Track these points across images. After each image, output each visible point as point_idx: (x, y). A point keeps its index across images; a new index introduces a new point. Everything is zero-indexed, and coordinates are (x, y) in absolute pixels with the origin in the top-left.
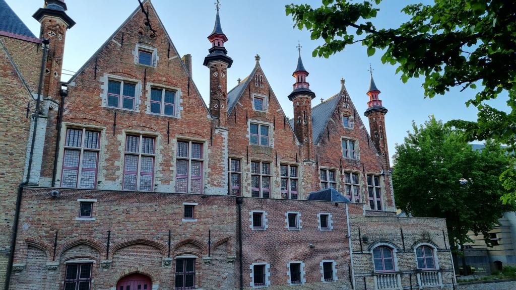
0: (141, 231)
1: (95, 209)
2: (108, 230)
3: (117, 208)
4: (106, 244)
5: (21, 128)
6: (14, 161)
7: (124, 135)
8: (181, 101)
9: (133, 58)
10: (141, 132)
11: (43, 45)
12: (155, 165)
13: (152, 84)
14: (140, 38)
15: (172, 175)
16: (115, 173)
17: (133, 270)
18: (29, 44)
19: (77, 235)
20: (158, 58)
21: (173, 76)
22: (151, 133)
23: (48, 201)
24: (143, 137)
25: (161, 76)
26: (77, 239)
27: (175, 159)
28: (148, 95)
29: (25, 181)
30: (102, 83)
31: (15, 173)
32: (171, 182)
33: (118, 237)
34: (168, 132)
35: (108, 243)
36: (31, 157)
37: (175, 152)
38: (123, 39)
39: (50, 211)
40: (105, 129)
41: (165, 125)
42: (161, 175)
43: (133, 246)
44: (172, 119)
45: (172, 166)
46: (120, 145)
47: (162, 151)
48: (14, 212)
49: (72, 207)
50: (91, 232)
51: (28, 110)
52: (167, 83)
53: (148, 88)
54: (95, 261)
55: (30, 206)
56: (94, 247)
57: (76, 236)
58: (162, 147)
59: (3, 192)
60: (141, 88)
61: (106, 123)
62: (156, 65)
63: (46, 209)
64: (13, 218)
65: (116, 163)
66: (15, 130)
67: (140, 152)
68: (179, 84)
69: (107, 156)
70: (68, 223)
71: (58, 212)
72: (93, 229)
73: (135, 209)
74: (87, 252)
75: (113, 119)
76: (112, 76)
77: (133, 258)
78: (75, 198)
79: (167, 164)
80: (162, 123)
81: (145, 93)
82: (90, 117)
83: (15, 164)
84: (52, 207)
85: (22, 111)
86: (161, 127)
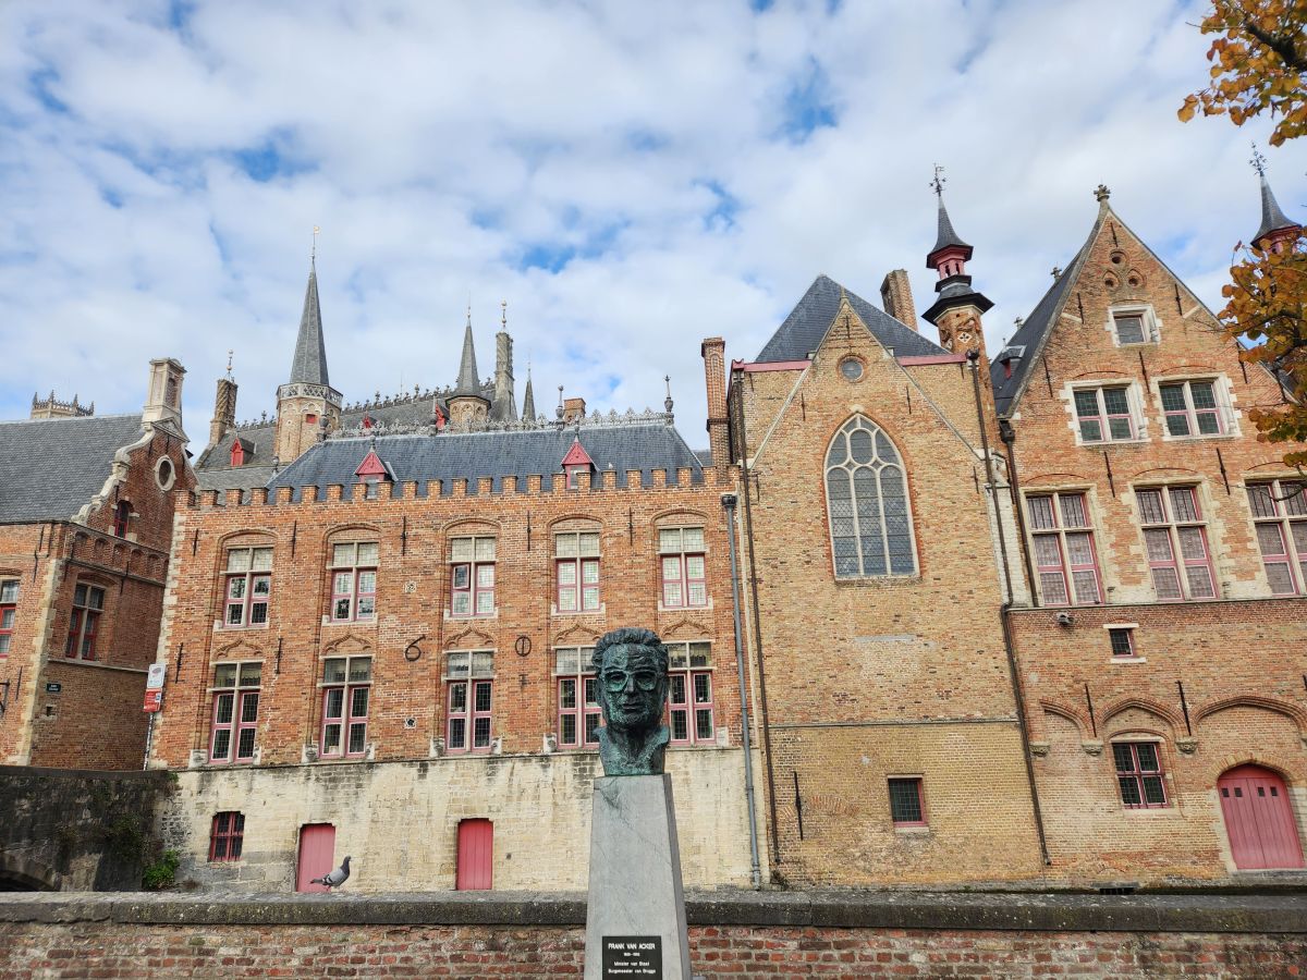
0: (1243, 679)
1: (1139, 640)
2: (1176, 680)
3: (1179, 636)
4: (1179, 706)
5: (974, 511)
6: (980, 568)
7: (1132, 490)
8: (1234, 398)
9: (1110, 338)
10: (1166, 481)
11: (970, 363)
12: (1210, 542)
13: (1162, 378)
14: (1112, 293)
15: (1254, 559)
16: (1135, 568)
17: (1244, 758)
18: (948, 367)
19: (1122, 690)
20: (1159, 323)
21: (1201, 350)
22: (1185, 478)
23: (1055, 632)
24: (1169, 489)
25: (1175, 357)
26: (1124, 698)
27: (1252, 525)
28: (1158, 403)
29: (1006, 600)
30: (1066, 402)
31: (987, 589)
32: (1256, 573)
33: (1199, 693)
34: (1223, 471)
35: (1184, 705)
36: (1005, 559)
37: (1249, 509)
38: (1080, 307)
39: (1065, 650)
40: (1095, 488)
41: (1211, 456)
42: (1231, 562)
43: (1230, 710)
44: (1223, 440)
45: (1251, 540)
46: (1130, 513)
47: (1219, 513)
48: (1004, 655)
49: (1097, 640)
50: (1145, 684)
51: (976, 480)
52: (1191, 369)
53: (1155, 389)
54: (1162, 740)
55: (1030, 642)
56: (1155, 712)
57: (1122, 692)
58: (1216, 504)
59: (979, 622)
60: (1142, 393)
61: (1093, 477)
62: (1158, 338)
63: (1055, 647)
64: (1006, 665)
65: (1134, 550)
66: (967, 517)
67: (1173, 521)
68: (1219, 364)
69: (1113, 539)
70: (1099, 668)
71: (1076, 651)
72: (1147, 679)
73: (1216, 637)
74: (1143, 720)
75: (1104, 465)
76: (1081, 383)
77: (1237, 734)
78: (1096, 624)
79: (1236, 537)
80: (1205, 453)
81: (1151, 400)
82: (1060, 470)
83: (983, 573)
84: (1065, 642)
85: (968, 482)
86: (1203, 462)
